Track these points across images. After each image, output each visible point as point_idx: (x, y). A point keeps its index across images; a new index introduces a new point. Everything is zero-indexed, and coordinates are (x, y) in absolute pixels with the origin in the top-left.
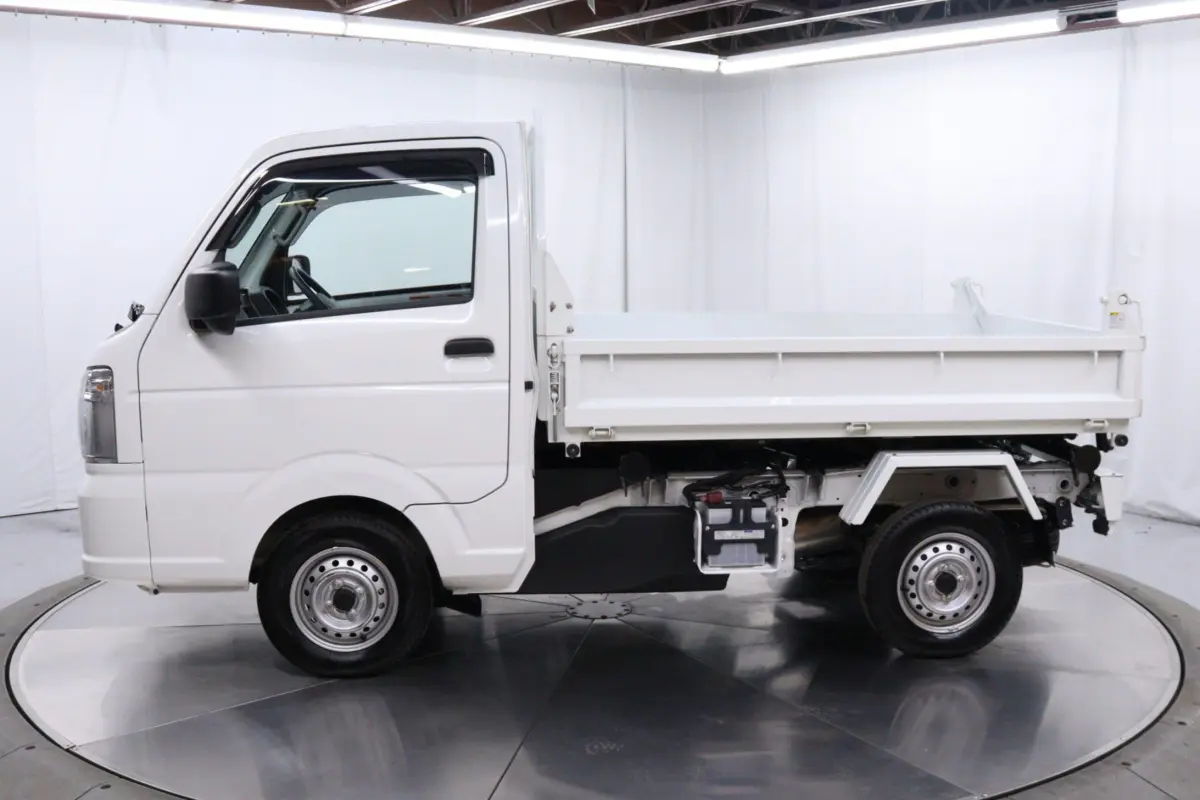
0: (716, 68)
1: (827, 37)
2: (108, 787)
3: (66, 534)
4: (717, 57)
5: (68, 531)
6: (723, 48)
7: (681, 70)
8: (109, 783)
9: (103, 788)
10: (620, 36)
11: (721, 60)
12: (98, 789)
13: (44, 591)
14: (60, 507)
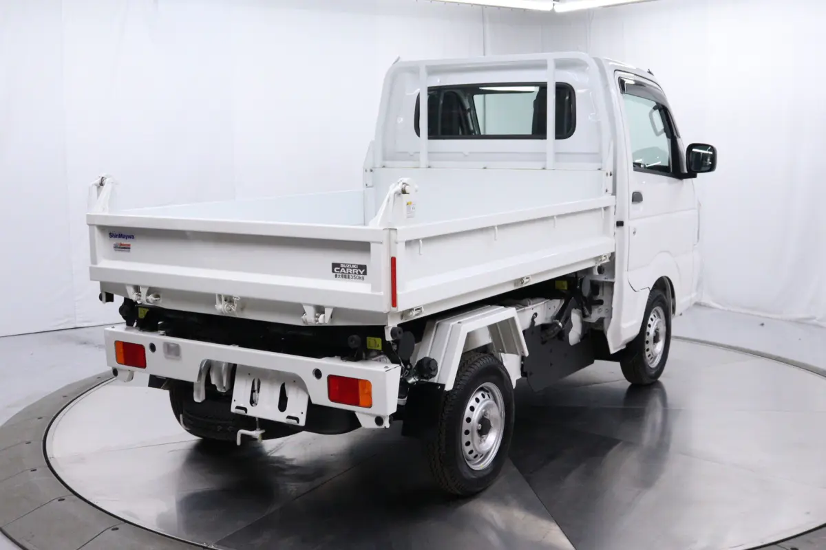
0: (551, 8)
2: (117, 529)
3: (84, 345)
5: (85, 343)
7: (525, 10)
8: (118, 527)
9: (113, 530)
12: (110, 530)
13: (69, 386)
14: (78, 325)
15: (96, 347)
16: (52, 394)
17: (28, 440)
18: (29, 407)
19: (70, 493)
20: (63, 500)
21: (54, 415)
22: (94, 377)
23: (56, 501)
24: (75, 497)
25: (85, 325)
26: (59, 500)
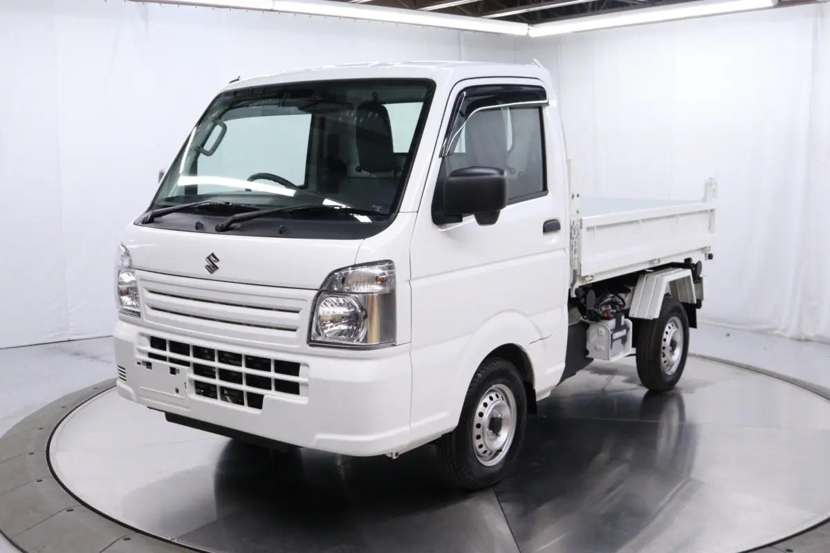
0: (527, 32)
1: (604, 11)
2: (129, 539)
3: (76, 356)
4: (527, 25)
5: (78, 354)
6: (531, 19)
8: (130, 536)
9: (125, 539)
10: (461, 11)
11: (530, 27)
12: (122, 541)
14: (71, 338)
15: (88, 358)
16: (50, 405)
17: (31, 451)
18: (27, 418)
19: (77, 503)
20: (72, 510)
21: (55, 426)
22: (90, 387)
23: (65, 511)
24: (84, 507)
25: (79, 337)
26: (68, 511)
